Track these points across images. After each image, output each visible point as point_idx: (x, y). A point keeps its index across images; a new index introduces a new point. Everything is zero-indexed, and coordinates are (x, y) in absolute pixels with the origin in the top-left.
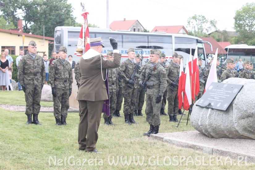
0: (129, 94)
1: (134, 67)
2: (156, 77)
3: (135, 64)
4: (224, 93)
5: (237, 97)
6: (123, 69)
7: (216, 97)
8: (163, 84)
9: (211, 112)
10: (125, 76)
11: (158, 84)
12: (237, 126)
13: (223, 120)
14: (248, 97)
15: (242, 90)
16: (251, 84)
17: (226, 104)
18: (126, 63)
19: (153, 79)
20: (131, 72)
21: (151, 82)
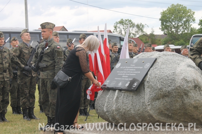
0: (25, 83)
1: (30, 51)
3: (32, 48)
4: (134, 70)
5: (149, 72)
6: (16, 54)
7: (124, 75)
8: (58, 64)
9: (118, 94)
10: (20, 62)
11: (53, 65)
12: (150, 109)
13: (133, 102)
14: (163, 72)
15: (155, 65)
16: (166, 57)
17: (136, 82)
18: (20, 47)
19: (46, 58)
20: (27, 57)
21: (44, 62)
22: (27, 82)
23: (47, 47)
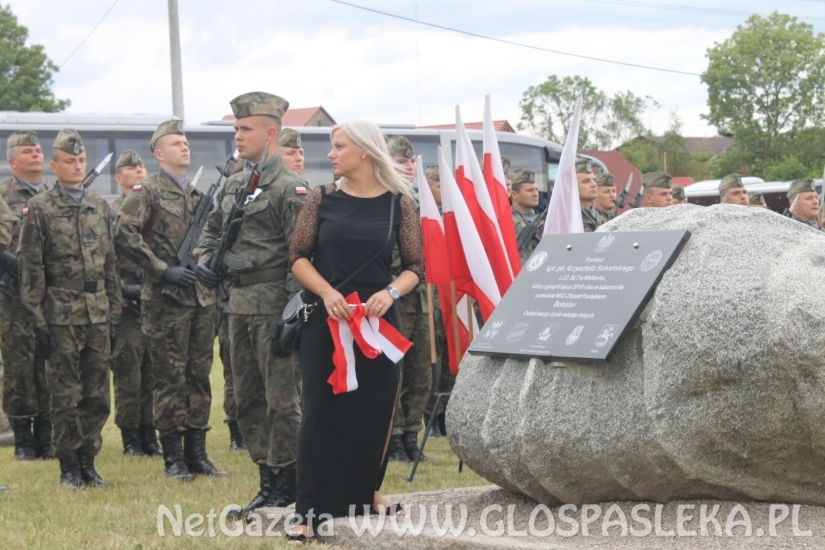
0: (172, 334)
1: (190, 207)
2: (265, 226)
3: (195, 193)
4: (601, 278)
5: (658, 288)
6: (136, 219)
7: (561, 300)
9: (538, 373)
10: (148, 252)
11: (278, 262)
12: (666, 434)
13: (595, 407)
14: (714, 284)
15: (682, 257)
16: (728, 226)
17: (608, 328)
18: (148, 192)
19: (252, 235)
20: (176, 231)
21: (243, 250)
22: (178, 329)
23: (258, 191)
